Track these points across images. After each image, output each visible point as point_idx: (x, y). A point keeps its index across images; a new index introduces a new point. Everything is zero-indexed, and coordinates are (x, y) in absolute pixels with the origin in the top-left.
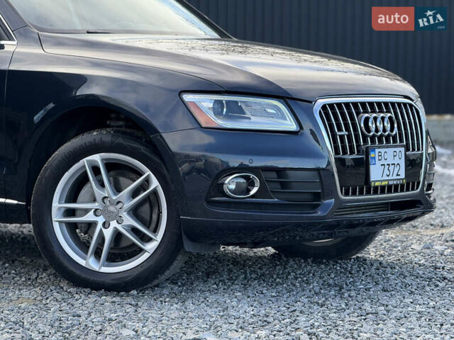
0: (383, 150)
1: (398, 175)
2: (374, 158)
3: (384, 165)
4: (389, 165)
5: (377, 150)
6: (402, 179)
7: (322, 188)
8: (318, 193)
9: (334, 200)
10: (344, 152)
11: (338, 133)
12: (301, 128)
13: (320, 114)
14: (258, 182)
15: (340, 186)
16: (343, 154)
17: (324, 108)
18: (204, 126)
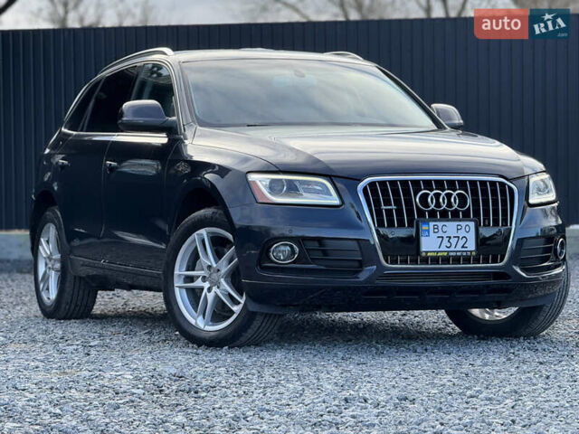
0: (440, 224)
1: (463, 247)
2: (428, 231)
3: (443, 237)
4: (450, 237)
5: (432, 224)
6: (471, 252)
7: (362, 256)
8: (359, 261)
9: (375, 267)
10: (391, 224)
11: (383, 207)
12: (343, 202)
13: (365, 190)
14: (297, 250)
15: (384, 255)
16: (389, 226)
17: (372, 184)
18: (260, 201)
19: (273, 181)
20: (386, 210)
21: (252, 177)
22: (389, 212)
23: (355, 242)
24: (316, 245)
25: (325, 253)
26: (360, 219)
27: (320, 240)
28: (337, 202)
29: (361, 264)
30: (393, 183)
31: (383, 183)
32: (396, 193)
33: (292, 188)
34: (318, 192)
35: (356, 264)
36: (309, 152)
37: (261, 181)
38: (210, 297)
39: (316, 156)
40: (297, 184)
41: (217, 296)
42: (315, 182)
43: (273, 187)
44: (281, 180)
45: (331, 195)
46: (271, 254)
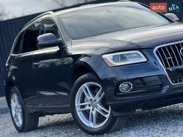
7: (162, 82)
8: (160, 85)
9: (168, 86)
10: (172, 65)
11: (167, 58)
12: (148, 60)
13: (157, 52)
14: (132, 85)
15: (171, 80)
16: (171, 67)
17: (159, 49)
18: (110, 66)
19: (114, 56)
20: (168, 59)
21: (104, 56)
22: (169, 60)
23: (157, 77)
24: (139, 81)
25: (144, 84)
26: (157, 65)
27: (141, 79)
28: (145, 60)
29: (162, 86)
30: (168, 47)
31: (164, 48)
32: (170, 51)
33: (123, 58)
34: (135, 57)
35: (159, 86)
36: (128, 40)
37: (108, 57)
38: (94, 113)
39: (132, 42)
40: (125, 56)
41: (97, 112)
42: (133, 53)
43: (114, 59)
44: (117, 55)
45: (142, 57)
46: (120, 89)
